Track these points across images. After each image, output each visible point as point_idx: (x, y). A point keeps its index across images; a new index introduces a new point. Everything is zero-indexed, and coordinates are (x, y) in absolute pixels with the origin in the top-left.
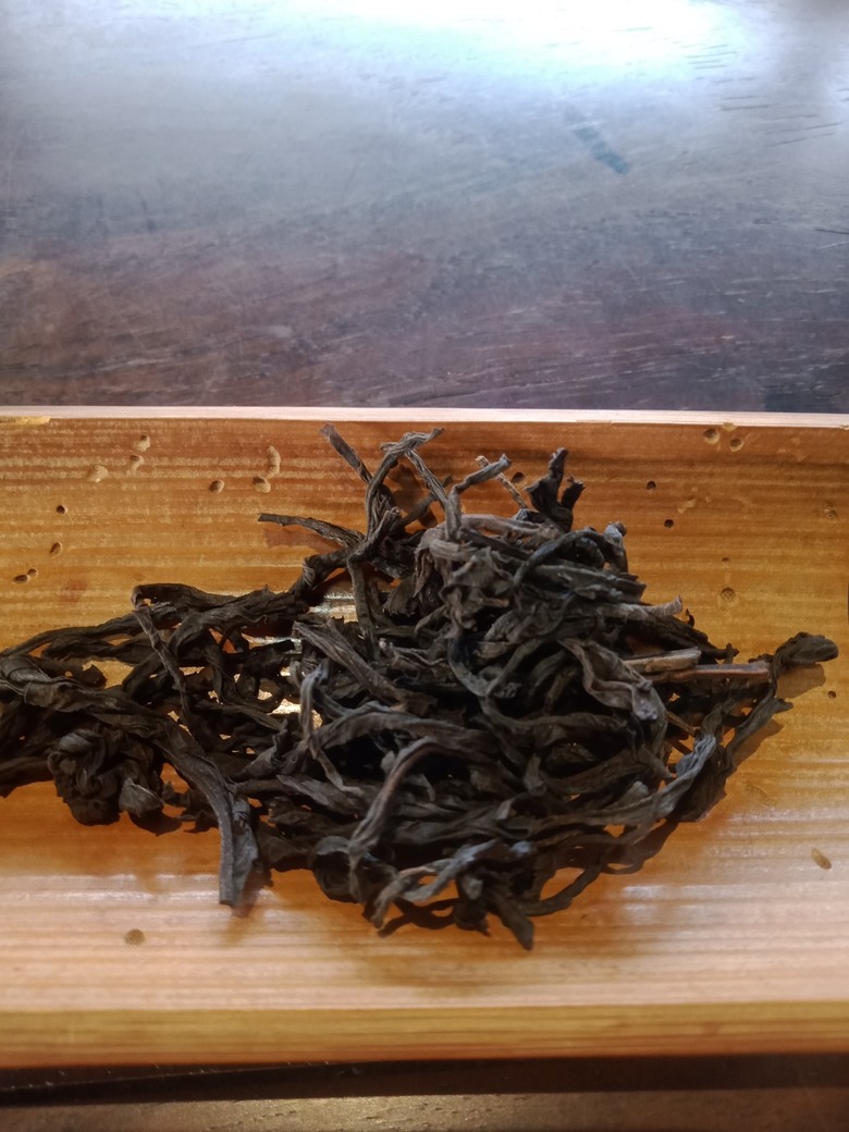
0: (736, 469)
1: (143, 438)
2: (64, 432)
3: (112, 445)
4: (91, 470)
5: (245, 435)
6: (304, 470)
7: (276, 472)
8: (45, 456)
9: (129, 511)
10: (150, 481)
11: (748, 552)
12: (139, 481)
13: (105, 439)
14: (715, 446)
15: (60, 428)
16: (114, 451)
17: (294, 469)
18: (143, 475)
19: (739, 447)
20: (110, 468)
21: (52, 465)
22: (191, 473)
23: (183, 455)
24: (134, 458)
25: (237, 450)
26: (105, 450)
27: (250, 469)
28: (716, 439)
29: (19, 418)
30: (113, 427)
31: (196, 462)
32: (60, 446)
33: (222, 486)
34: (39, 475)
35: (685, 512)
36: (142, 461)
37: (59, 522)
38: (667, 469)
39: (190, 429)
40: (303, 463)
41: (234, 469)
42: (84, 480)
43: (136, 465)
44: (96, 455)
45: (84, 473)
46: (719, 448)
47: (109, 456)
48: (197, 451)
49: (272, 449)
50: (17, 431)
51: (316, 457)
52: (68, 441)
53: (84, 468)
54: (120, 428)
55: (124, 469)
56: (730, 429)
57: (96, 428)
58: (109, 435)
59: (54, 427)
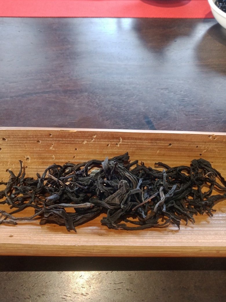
0: (215, 144)
1: (95, 135)
2: (79, 133)
3: (88, 136)
4: (83, 141)
5: (116, 135)
6: (126, 142)
7: (121, 143)
8: (74, 138)
9: (90, 150)
10: (95, 144)
11: (217, 161)
12: (93, 144)
13: (87, 135)
14: (210, 139)
15: (78, 133)
16: (89, 138)
17: (125, 142)
18: (94, 143)
19: (215, 139)
20: (87, 141)
21: (75, 140)
22: (103, 142)
23: (103, 139)
24: (92, 139)
25: (113, 138)
26: (87, 137)
27: (116, 142)
28: (211, 137)
29: (70, 131)
30: (89, 133)
31: (105, 140)
32: (78, 136)
33: (109, 145)
34: (72, 142)
35: (204, 153)
36: (94, 140)
37: (75, 152)
38: (200, 143)
39: (105, 134)
40: (126, 141)
41: (112, 142)
42: (82, 143)
43: (93, 140)
44: (85, 138)
45: (82, 142)
46: (211, 139)
47: (87, 139)
48: (105, 138)
49: (120, 138)
50: (69, 133)
51: (129, 140)
52: (79, 135)
53: (82, 141)
54: (90, 133)
55: (90, 141)
56: (214, 136)
57: (85, 133)
58: (88, 134)
59: (77, 133)
